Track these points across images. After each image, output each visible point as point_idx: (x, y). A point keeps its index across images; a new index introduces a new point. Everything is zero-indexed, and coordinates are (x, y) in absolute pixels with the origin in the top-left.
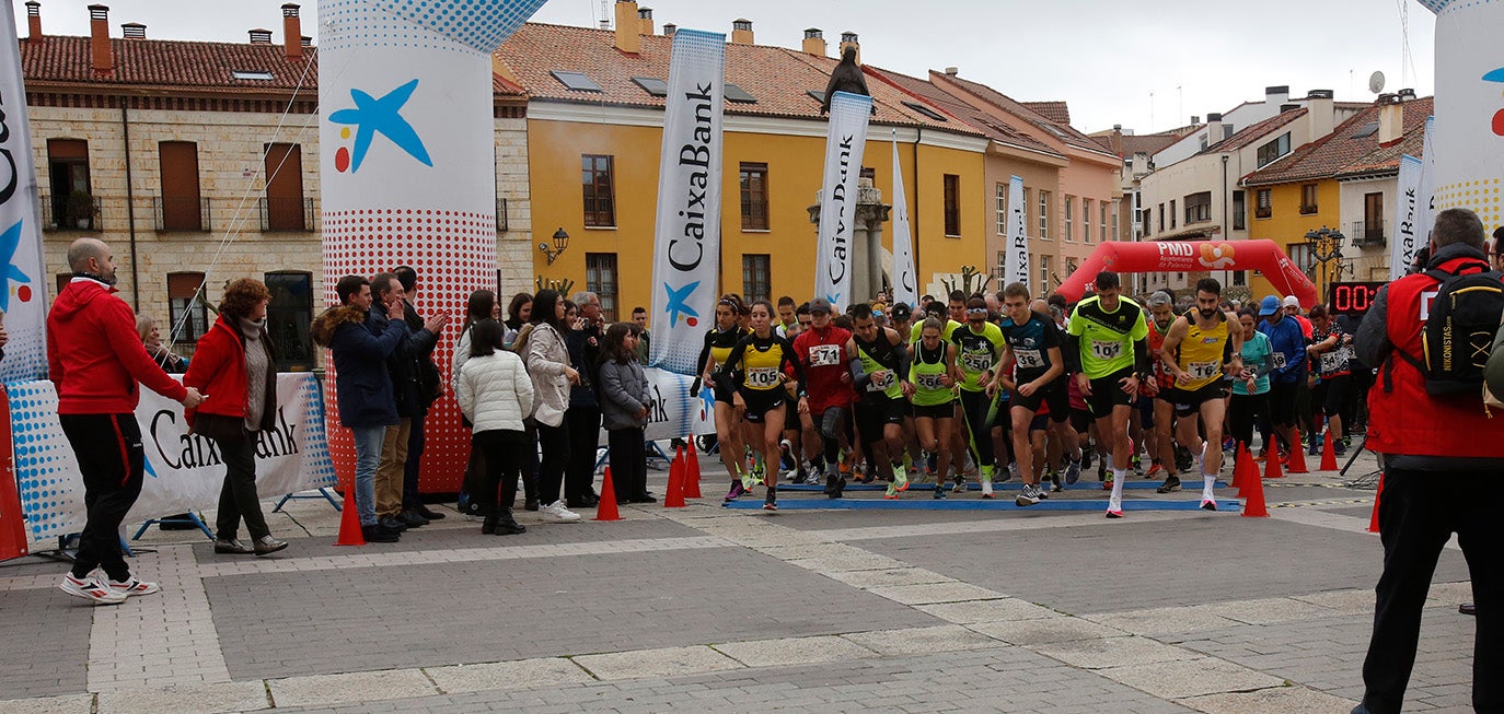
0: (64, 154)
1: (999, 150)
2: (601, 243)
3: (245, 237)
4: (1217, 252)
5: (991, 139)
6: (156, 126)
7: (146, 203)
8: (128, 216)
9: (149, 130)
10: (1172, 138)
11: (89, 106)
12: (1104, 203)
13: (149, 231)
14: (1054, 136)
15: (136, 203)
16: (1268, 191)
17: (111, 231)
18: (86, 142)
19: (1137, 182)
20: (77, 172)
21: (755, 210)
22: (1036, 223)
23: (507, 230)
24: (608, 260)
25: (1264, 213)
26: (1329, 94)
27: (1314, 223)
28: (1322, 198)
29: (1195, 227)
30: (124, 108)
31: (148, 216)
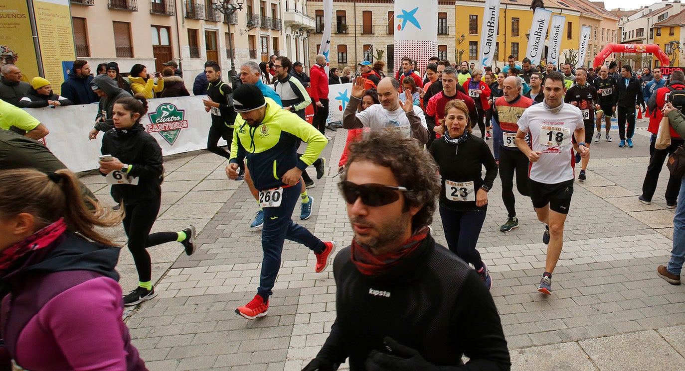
0: (340, 14)
1: (584, 15)
2: (474, 39)
3: (383, 35)
4: (641, 48)
5: (581, 12)
6: (362, 7)
7: (359, 26)
8: (355, 30)
9: (360, 8)
10: (635, 12)
12: (613, 31)
13: (360, 34)
14: (600, 12)
15: (357, 26)
16: (660, 28)
17: (351, 34)
18: (345, 11)
19: (624, 24)
20: (343, 19)
21: (515, 31)
22: (593, 36)
23: (449, 35)
24: (476, 43)
25: (658, 35)
26: (680, 2)
27: (672, 39)
28: (675, 31)
29: (639, 38)
30: (355, 2)
31: (359, 30)
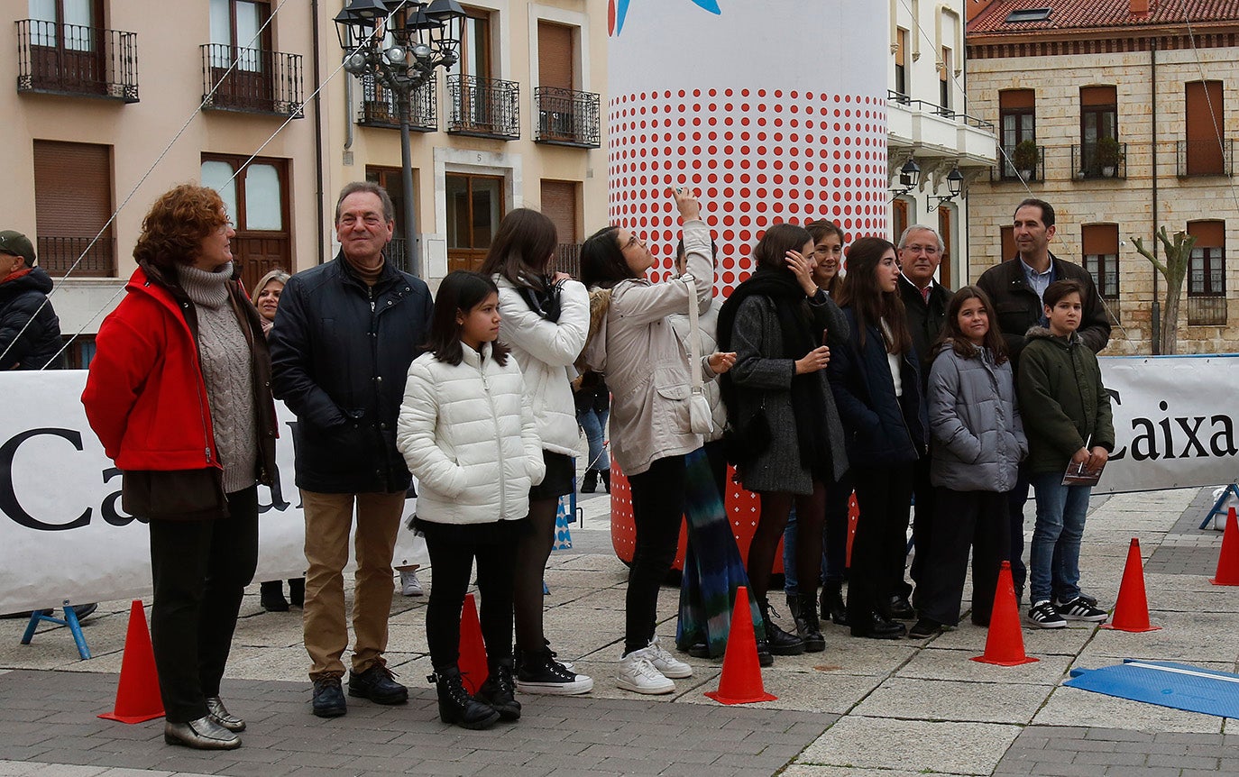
0: (1094, 100)
6: (1182, 66)
7: (1170, 148)
8: (1151, 163)
9: (1176, 72)
11: (1120, 50)
13: (1170, 177)
15: (1158, 148)
17: (1134, 178)
18: (1115, 87)
20: (1106, 118)
30: (1153, 50)
31: (1170, 161)
